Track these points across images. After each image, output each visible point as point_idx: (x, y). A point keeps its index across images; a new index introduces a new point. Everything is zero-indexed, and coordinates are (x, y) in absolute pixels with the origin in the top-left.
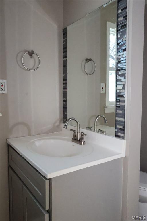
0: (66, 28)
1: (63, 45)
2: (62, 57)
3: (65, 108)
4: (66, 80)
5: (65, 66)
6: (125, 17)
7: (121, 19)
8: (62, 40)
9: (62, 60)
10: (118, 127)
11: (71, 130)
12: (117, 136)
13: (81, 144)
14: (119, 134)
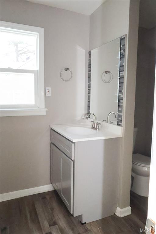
0: (91, 51)
1: (89, 62)
2: (88, 71)
3: (89, 107)
4: (90, 87)
5: (89, 77)
6: (124, 50)
7: (122, 51)
8: (88, 59)
9: (88, 73)
10: (119, 119)
11: (91, 121)
12: (118, 125)
13: (97, 130)
14: (120, 123)
